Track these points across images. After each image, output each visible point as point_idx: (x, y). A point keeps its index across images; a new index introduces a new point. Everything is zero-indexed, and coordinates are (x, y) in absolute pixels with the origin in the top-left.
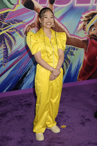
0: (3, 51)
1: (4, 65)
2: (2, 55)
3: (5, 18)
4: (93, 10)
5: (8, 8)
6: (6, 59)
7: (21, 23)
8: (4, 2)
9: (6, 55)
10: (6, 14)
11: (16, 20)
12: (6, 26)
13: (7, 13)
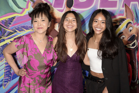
0: (4, 65)
1: (5, 85)
2: (3, 71)
3: (10, 24)
4: (120, 15)
5: (15, 12)
6: (9, 76)
7: (30, 30)
8: (10, 5)
9: (9, 72)
10: (11, 20)
11: (24, 27)
12: (10, 33)
13: (13, 18)
